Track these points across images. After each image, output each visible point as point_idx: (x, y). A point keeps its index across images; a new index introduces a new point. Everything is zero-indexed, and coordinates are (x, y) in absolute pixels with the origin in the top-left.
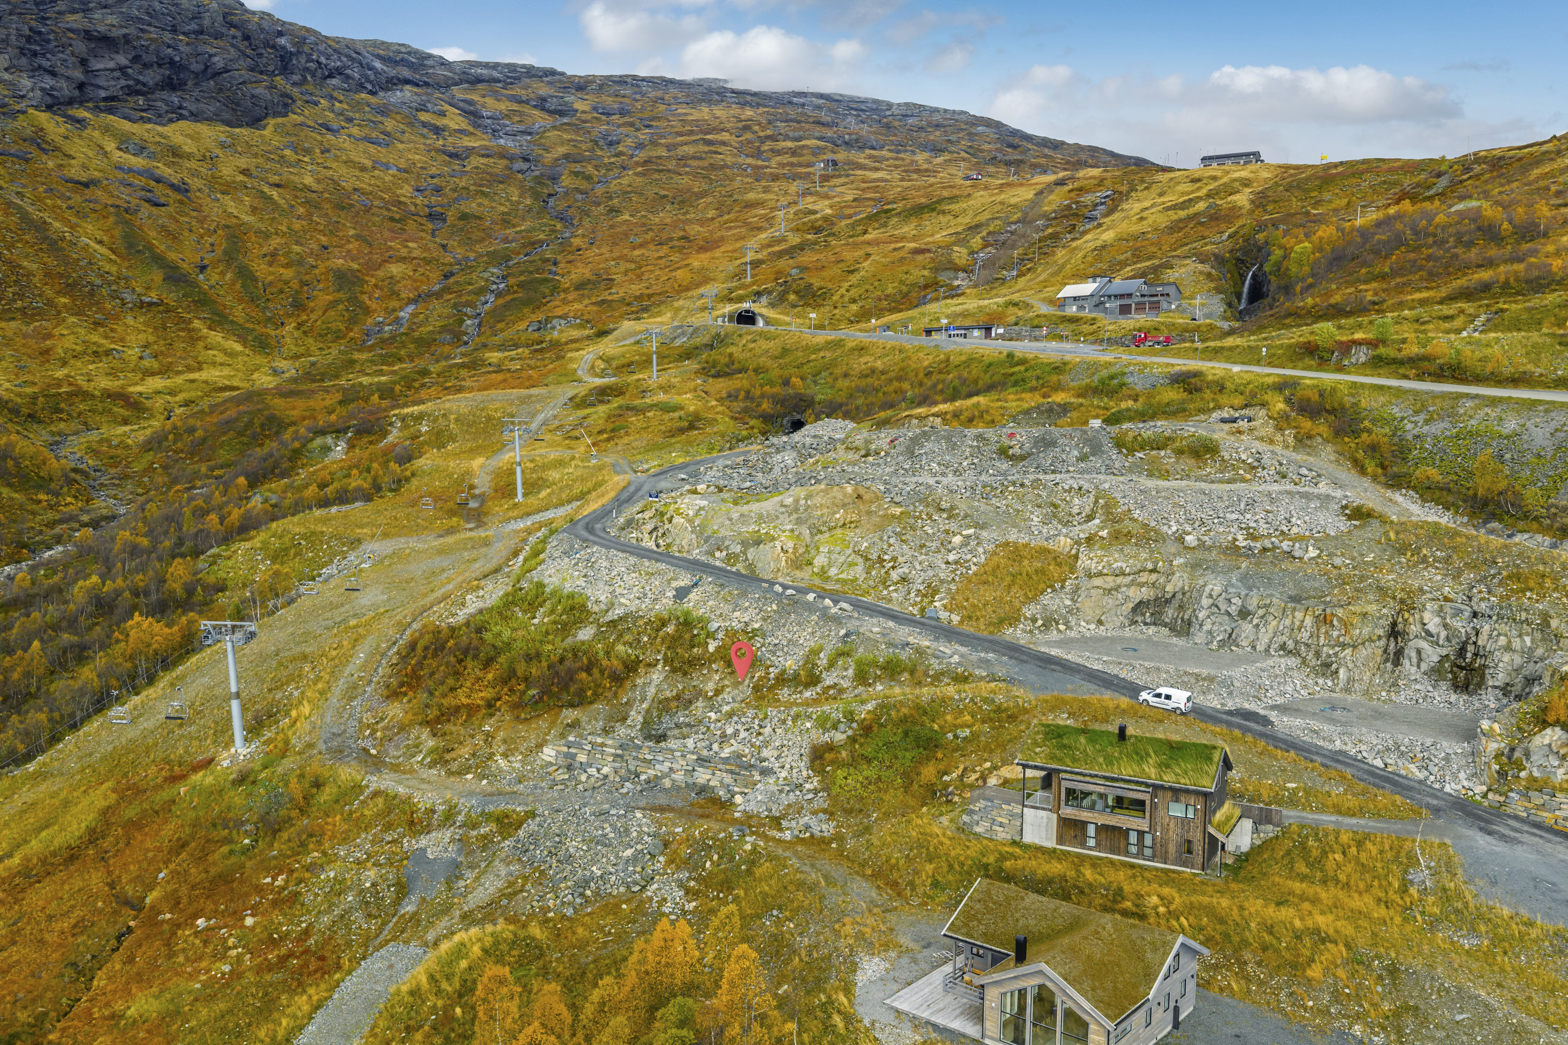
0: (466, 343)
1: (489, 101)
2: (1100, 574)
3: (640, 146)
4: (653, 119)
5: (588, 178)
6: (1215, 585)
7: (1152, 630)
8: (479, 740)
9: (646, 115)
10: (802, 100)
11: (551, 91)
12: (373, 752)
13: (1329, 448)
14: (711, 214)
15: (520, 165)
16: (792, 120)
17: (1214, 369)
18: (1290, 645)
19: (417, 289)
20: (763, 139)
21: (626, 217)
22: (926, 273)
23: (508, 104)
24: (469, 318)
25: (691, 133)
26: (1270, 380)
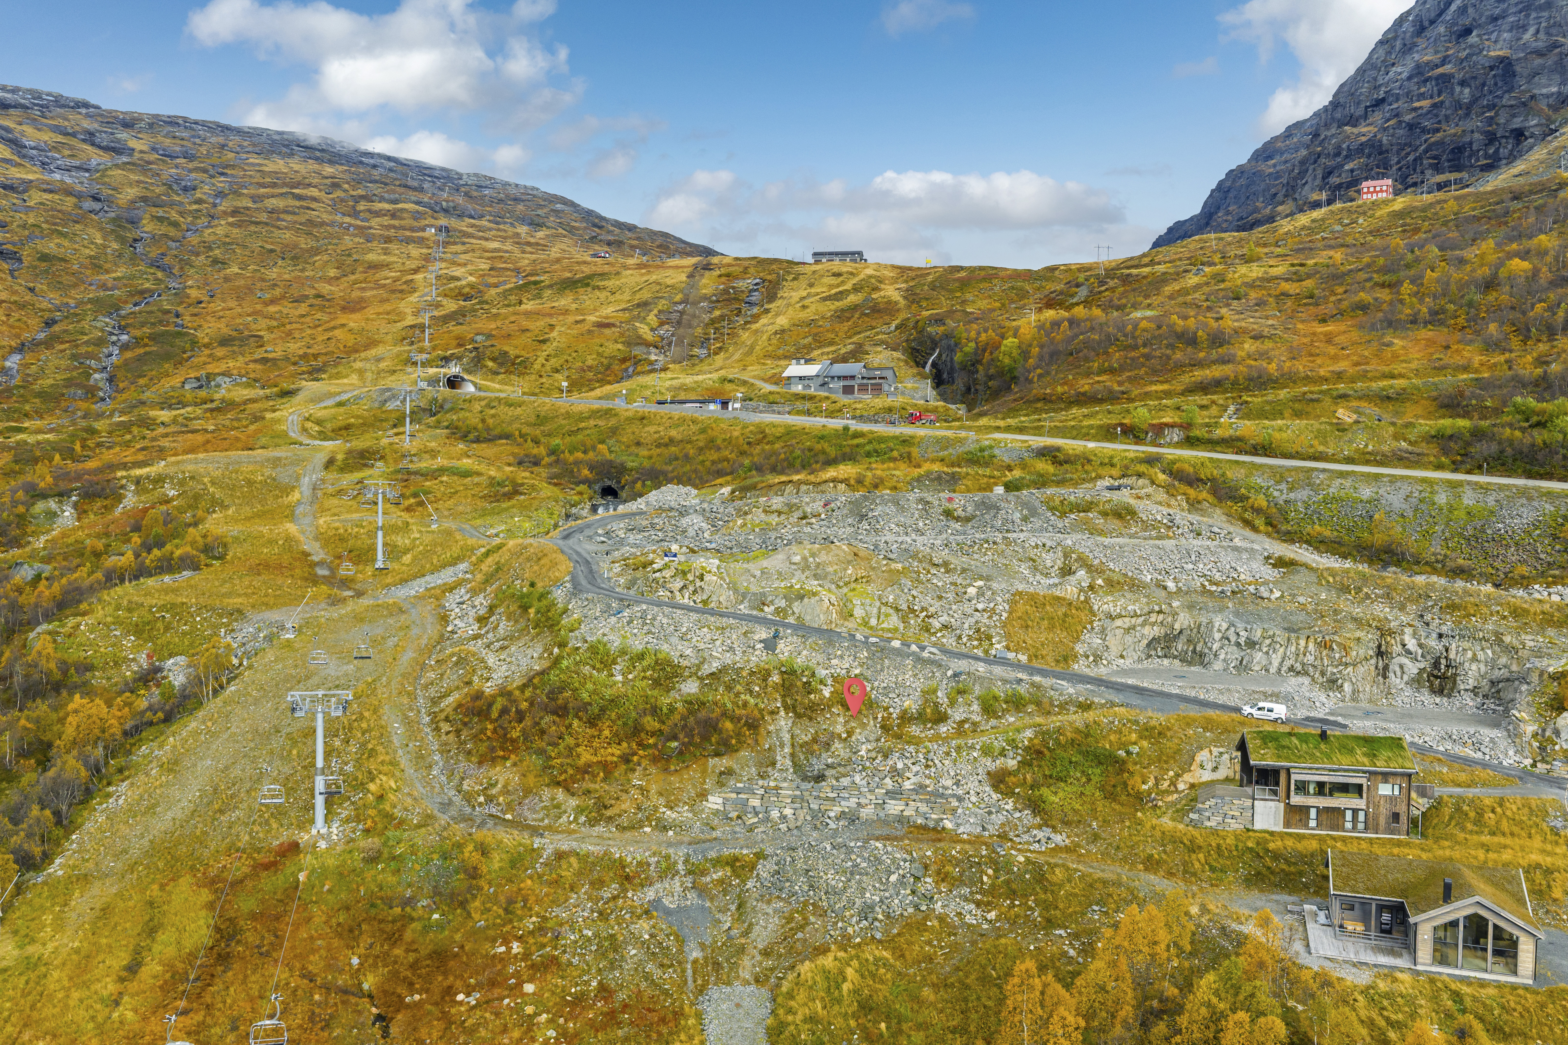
0: (103, 400)
1: (28, 130)
2: (1120, 616)
3: (220, 194)
4: (227, 167)
5: (175, 224)
6: (1220, 622)
7: (1166, 662)
8: (635, 794)
9: (217, 161)
10: (372, 161)
11: (96, 126)
12: (509, 817)
13: (1218, 511)
14: (332, 273)
15: (89, 204)
16: (376, 182)
17: (1071, 445)
18: (1298, 666)
19: (18, 336)
20: (357, 199)
21: (236, 270)
22: (620, 346)
23: (52, 135)
24: (95, 371)
25: (274, 185)
26: (1132, 455)
